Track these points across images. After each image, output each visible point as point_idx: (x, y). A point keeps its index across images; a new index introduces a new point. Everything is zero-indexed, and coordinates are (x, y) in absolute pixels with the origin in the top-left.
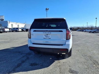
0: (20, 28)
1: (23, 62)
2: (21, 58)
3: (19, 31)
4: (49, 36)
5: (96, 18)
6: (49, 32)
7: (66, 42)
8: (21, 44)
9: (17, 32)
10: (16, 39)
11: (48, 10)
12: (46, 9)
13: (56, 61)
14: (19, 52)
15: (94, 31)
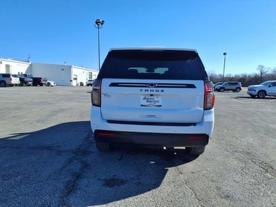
0: (15, 76)
1: (78, 176)
2: (65, 167)
3: (12, 85)
4: (156, 99)
5: (225, 54)
6: (158, 87)
7: (205, 117)
8: (39, 124)
9: (5, 87)
10: (17, 109)
11: (102, 24)
12: (97, 23)
13: (169, 169)
14: (49, 148)
15: (221, 88)
